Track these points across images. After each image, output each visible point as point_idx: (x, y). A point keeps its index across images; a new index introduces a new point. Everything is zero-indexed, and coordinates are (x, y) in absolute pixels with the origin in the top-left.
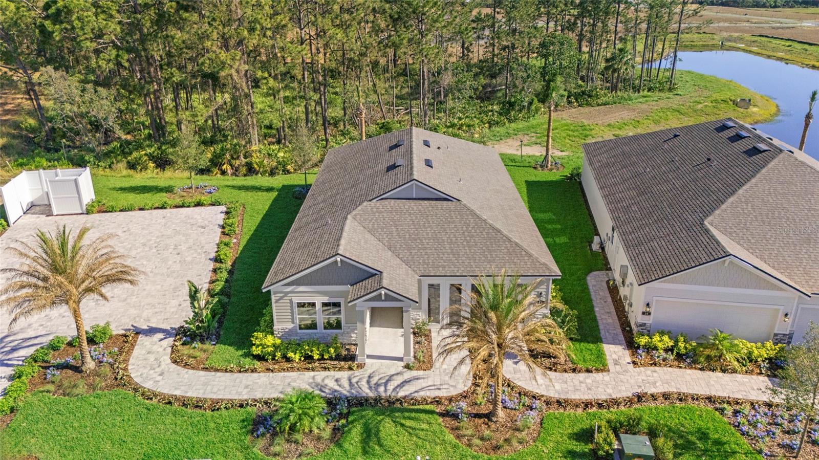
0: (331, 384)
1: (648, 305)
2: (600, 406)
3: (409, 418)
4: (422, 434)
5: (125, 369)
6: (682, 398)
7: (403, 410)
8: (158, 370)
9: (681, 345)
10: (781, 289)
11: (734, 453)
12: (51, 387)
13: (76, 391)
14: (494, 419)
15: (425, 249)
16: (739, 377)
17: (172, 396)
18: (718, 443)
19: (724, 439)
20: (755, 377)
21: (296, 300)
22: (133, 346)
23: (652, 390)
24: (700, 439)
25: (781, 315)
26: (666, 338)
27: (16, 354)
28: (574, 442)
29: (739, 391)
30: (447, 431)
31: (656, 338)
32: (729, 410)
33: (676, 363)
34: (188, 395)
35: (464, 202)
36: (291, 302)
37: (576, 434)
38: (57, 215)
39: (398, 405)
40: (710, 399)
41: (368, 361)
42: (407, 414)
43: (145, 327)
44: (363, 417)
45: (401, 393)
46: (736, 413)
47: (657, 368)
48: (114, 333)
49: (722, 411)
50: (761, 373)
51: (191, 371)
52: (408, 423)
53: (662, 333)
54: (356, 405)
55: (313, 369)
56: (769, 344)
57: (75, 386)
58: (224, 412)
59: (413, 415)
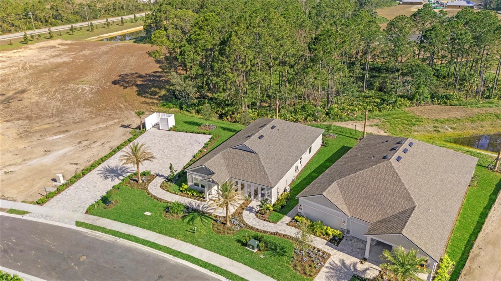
0: (194, 204)
1: (301, 206)
3: (205, 218)
5: (148, 185)
7: (205, 216)
8: (155, 187)
9: (308, 223)
11: (286, 255)
12: (129, 185)
13: (134, 188)
14: (226, 225)
15: (237, 169)
16: (318, 238)
17: (153, 195)
18: (284, 252)
20: (323, 240)
22: (154, 179)
24: (280, 249)
25: (342, 221)
27: (127, 174)
30: (211, 224)
31: (300, 218)
34: (158, 196)
38: (161, 130)
39: (205, 214)
41: (208, 200)
43: (160, 174)
44: (193, 214)
45: (209, 212)
47: (294, 228)
48: (151, 174)
50: (326, 239)
51: (162, 190)
52: (203, 219)
53: (304, 217)
54: (194, 211)
55: (192, 198)
57: (134, 186)
58: (162, 203)
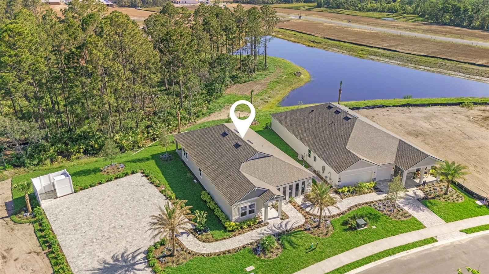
0: (265, 232)
1: (340, 179)
2: (342, 214)
3: (297, 234)
4: (304, 238)
5: (188, 250)
6: (360, 205)
7: (293, 233)
8: (201, 246)
9: (351, 189)
10: (373, 166)
11: (380, 216)
14: (320, 227)
15: (272, 177)
16: (369, 194)
18: (375, 215)
19: (376, 213)
20: (372, 193)
21: (241, 206)
22: (180, 241)
23: (351, 205)
24: (370, 215)
25: (373, 173)
26: (346, 188)
28: (343, 226)
29: (371, 199)
30: (310, 234)
31: (344, 189)
32: (372, 204)
33: (351, 195)
35: (274, 156)
36: (239, 207)
37: (342, 224)
38: (59, 197)
39: (290, 232)
40: (366, 203)
41: (269, 221)
42: (295, 233)
44: (284, 238)
45: (288, 228)
46: (374, 205)
47: (348, 198)
49: (371, 206)
50: (373, 192)
52: (298, 236)
53: (345, 187)
54: (279, 236)
55: (254, 229)
56: (372, 182)
59: (297, 233)
